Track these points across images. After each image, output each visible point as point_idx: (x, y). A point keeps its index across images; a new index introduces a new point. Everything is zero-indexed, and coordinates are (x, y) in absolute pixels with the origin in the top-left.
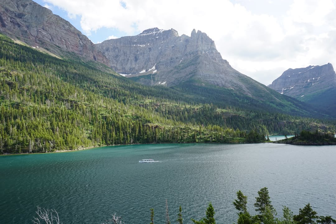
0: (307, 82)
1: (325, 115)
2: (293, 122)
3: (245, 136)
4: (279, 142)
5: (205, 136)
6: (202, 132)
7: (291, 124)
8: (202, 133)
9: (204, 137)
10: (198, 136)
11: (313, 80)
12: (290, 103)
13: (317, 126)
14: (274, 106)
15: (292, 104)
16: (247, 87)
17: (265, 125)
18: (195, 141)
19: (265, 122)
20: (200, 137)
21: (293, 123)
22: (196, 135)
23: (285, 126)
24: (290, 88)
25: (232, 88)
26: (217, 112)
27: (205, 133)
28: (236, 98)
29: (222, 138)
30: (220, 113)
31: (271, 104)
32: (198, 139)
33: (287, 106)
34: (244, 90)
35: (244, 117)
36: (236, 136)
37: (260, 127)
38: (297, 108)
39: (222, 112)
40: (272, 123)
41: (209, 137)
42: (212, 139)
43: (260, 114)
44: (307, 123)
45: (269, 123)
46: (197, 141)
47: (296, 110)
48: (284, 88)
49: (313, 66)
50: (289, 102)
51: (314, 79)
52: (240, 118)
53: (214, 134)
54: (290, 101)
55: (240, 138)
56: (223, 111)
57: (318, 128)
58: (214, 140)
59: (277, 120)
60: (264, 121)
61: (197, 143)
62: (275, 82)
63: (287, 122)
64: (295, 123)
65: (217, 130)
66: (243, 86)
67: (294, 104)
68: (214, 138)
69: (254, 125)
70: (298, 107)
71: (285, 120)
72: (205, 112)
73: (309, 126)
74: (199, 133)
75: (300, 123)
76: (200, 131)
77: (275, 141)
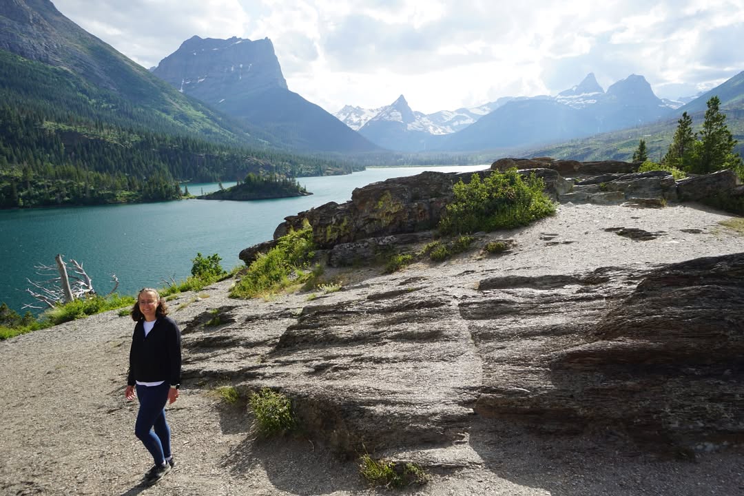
0: (229, 71)
1: (262, 141)
2: (217, 155)
3: (138, 188)
4: (208, 197)
5: (42, 191)
6: (30, 182)
7: (214, 160)
8: (32, 183)
9: (40, 194)
10: (22, 191)
11: (239, 68)
12: (200, 114)
13: (257, 164)
14: (170, 118)
15: (205, 116)
16: (105, 70)
17: (163, 162)
18: (15, 205)
19: (163, 155)
20: (29, 193)
21: (217, 158)
22: (16, 190)
23: (203, 164)
24: (197, 80)
25: (65, 68)
26: (45, 129)
27: (40, 184)
28: (79, 94)
29: (88, 195)
30: (53, 132)
31: (164, 115)
32: (24, 198)
33: (195, 121)
34: (97, 76)
35: (115, 145)
36: (120, 189)
37: (154, 165)
38: (217, 127)
39: (59, 131)
40: (178, 158)
41: (53, 193)
42: (62, 197)
43: (152, 138)
44: (242, 157)
45: (172, 158)
46: (21, 202)
47: (215, 130)
48: (186, 80)
49: (240, 39)
50: (198, 111)
51: (241, 66)
52: (107, 147)
53: (66, 185)
54: (202, 110)
55: (128, 193)
56: (61, 127)
57: (259, 167)
58: (67, 199)
59: (189, 151)
60: (161, 154)
61: (23, 207)
62: (165, 62)
63: (206, 155)
64: (221, 159)
65: (69, 176)
66: (96, 65)
67: (209, 116)
68: (68, 195)
69: (141, 161)
70: (216, 124)
71: (203, 152)
72: (10, 129)
73: (246, 164)
74: (24, 184)
75: (230, 159)
76: (24, 178)
77: (201, 195)
